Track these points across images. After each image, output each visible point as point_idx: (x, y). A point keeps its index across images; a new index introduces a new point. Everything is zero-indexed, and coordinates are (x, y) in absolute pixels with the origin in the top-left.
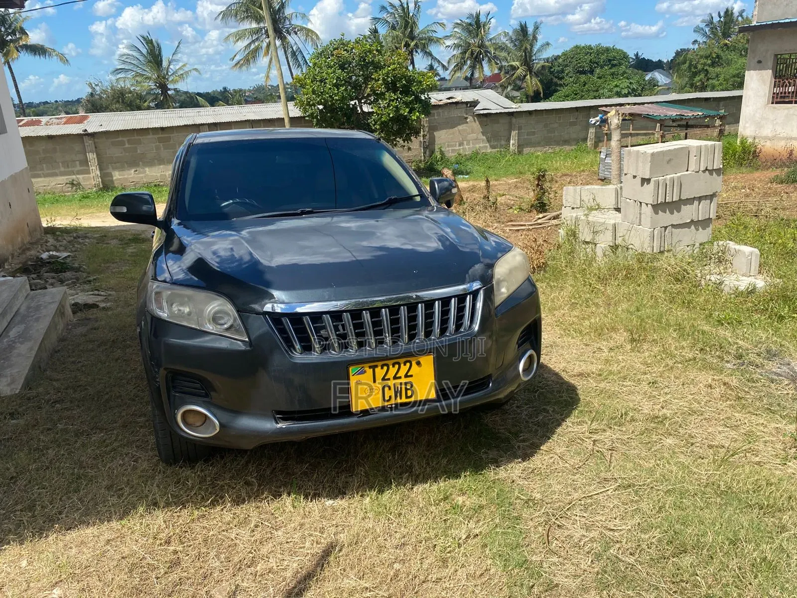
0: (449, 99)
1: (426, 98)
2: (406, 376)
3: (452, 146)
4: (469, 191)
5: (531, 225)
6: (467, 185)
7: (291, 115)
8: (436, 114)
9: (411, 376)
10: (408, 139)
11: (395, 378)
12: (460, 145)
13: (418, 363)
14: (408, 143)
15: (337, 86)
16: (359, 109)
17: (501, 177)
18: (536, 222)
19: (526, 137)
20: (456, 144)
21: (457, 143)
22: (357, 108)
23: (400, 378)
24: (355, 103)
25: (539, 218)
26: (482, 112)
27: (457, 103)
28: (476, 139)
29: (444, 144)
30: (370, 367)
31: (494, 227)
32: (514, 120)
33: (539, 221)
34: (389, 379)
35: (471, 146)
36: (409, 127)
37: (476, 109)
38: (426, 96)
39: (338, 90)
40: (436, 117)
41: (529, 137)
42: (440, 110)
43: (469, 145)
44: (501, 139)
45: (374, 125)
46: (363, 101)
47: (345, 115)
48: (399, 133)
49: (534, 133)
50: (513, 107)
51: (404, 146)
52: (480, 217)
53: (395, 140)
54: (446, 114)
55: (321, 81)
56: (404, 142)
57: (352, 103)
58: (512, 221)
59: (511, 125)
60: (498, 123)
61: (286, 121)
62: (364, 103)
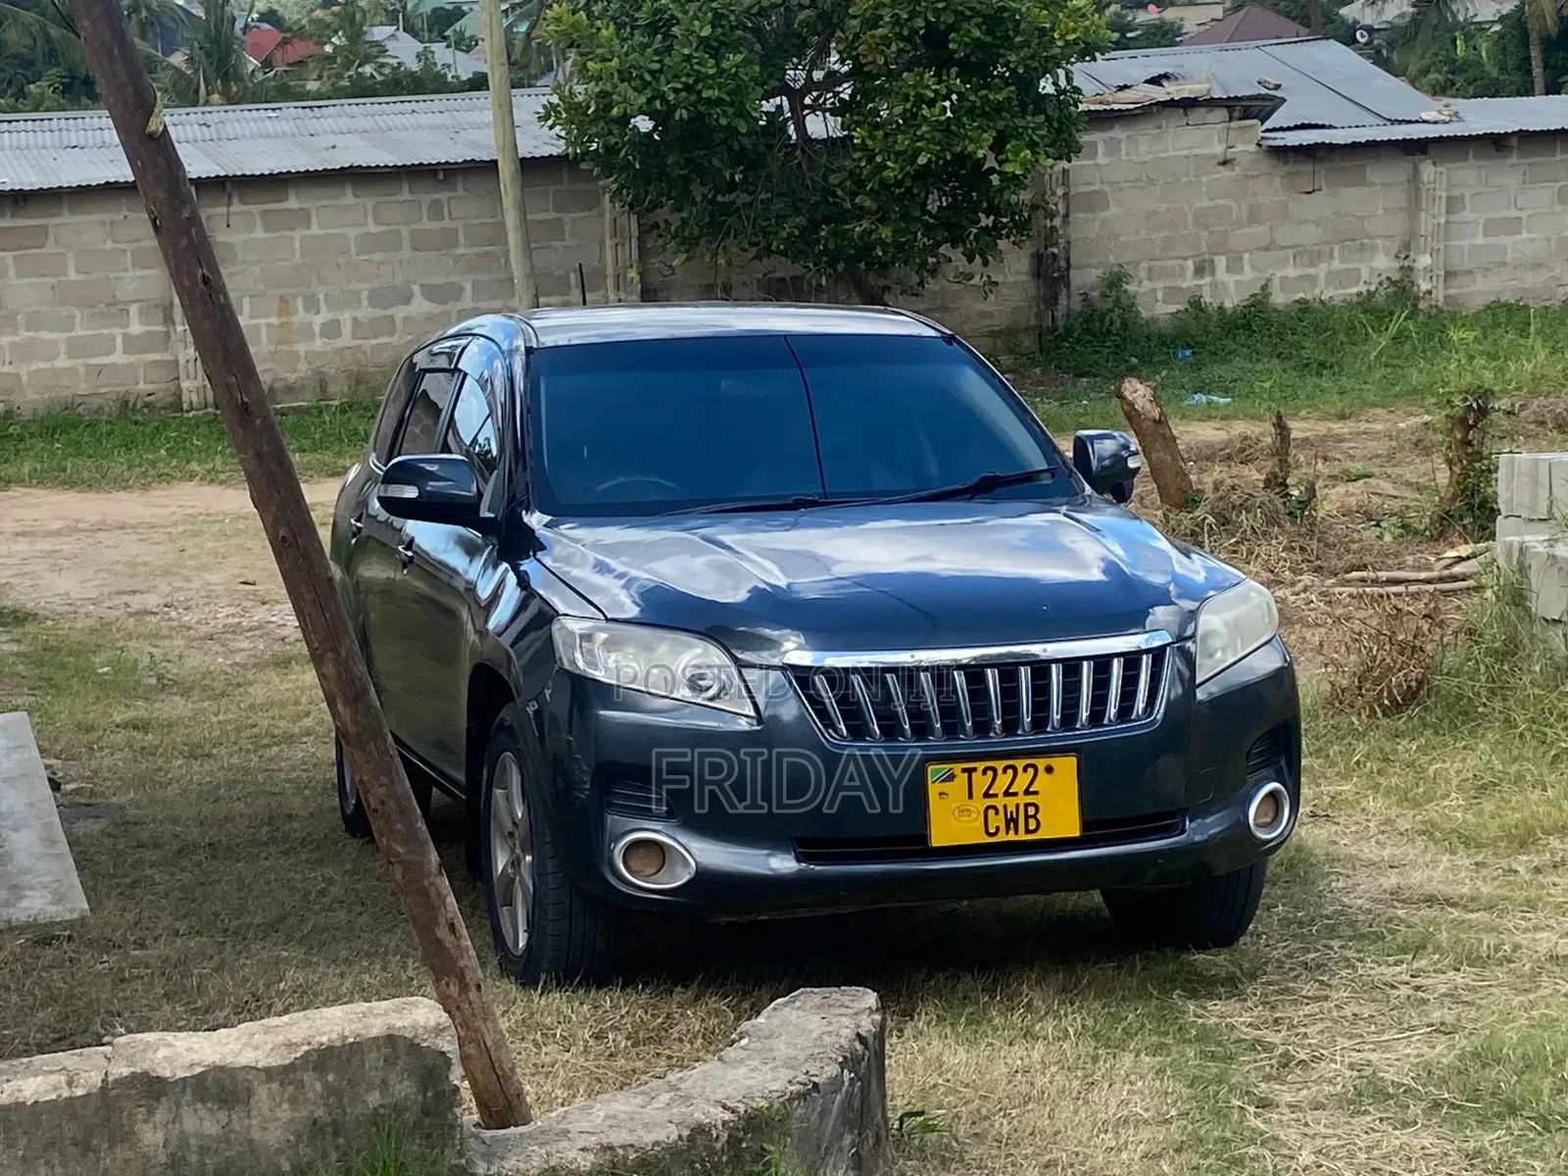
0: (1156, 81)
1: (1060, 91)
2: (1027, 792)
3: (1165, 274)
4: (1229, 457)
5: (1429, 582)
6: (1222, 436)
7: (525, 151)
8: (1101, 150)
9: (1036, 793)
10: (982, 249)
11: (1007, 793)
12: (1199, 271)
13: (1049, 770)
14: (986, 263)
15: (714, 48)
16: (791, 129)
17: (1365, 404)
18: (1446, 573)
19: (1480, 240)
20: (1182, 269)
21: (1190, 263)
22: (783, 129)
23: (1015, 794)
24: (780, 107)
25: (1460, 559)
26: (1293, 139)
27: (1188, 104)
28: (1267, 249)
29: (1136, 263)
30: (964, 770)
31: (1300, 586)
32: (1428, 170)
33: (1457, 569)
34: (996, 795)
35: (1248, 274)
36: (990, 202)
37: (1269, 124)
38: (1063, 83)
39: (717, 65)
40: (1101, 160)
41: (1492, 240)
42: (1119, 133)
43: (1241, 271)
44: (1373, 249)
45: (853, 194)
46: (808, 101)
47: (738, 157)
48: (952, 228)
49: (1514, 226)
50: (1425, 116)
51: (971, 277)
52: (1250, 552)
53: (932, 250)
54: (1143, 148)
55: (653, 28)
56: (970, 260)
57: (768, 106)
58: (1364, 567)
59: (1418, 190)
60: (1362, 181)
61: (506, 172)
62: (813, 109)
